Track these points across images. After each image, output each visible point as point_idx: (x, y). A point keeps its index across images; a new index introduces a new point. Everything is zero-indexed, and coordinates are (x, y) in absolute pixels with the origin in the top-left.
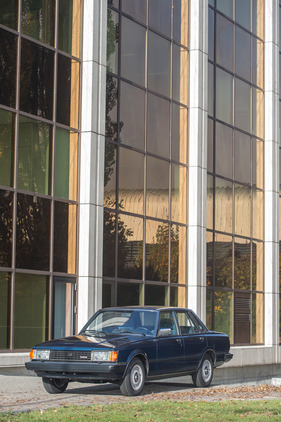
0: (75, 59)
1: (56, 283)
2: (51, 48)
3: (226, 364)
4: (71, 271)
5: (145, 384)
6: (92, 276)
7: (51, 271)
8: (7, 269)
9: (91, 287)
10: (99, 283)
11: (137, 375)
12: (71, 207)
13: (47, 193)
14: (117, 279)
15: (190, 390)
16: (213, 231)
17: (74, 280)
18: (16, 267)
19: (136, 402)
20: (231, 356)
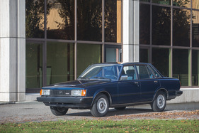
1: (107, 49)
12: (118, 2)
14: (151, 46)
17: (120, 47)
18: (78, 39)
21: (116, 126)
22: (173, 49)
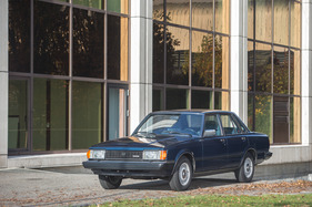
1: (110, 90)
3: (266, 162)
4: (123, 78)
5: (192, 180)
6: (142, 83)
7: (105, 78)
8: (66, 77)
9: (142, 93)
10: (149, 89)
11: (185, 172)
12: (122, 20)
13: (100, 8)
14: (165, 85)
15: (233, 186)
16: (254, 41)
17: (126, 86)
19: (184, 196)
20: (270, 155)
22: (192, 91)
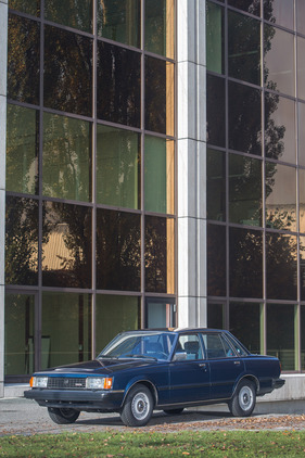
0: (170, 60)
1: (149, 305)
2: (138, 50)
4: (170, 291)
6: (192, 296)
7: (142, 291)
11: (142, 404)
13: (136, 208)
14: (228, 299)
17: (173, 300)
18: (98, 287)
21: (166, 443)
22: (268, 305)
